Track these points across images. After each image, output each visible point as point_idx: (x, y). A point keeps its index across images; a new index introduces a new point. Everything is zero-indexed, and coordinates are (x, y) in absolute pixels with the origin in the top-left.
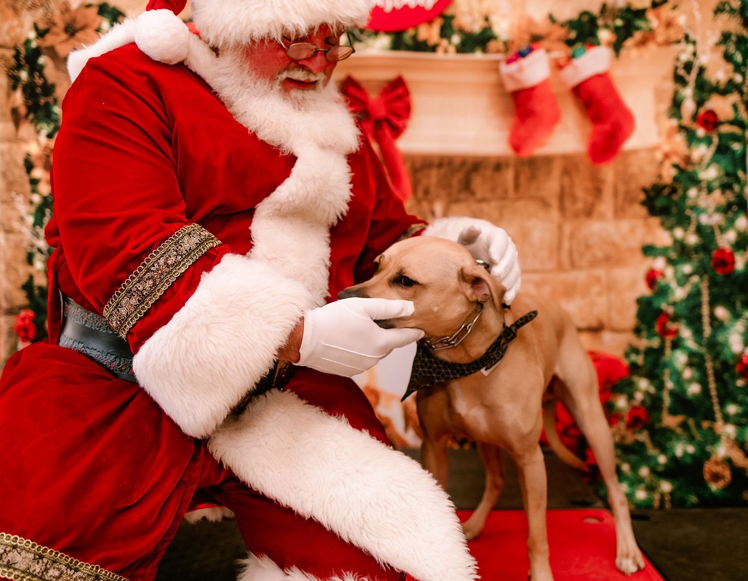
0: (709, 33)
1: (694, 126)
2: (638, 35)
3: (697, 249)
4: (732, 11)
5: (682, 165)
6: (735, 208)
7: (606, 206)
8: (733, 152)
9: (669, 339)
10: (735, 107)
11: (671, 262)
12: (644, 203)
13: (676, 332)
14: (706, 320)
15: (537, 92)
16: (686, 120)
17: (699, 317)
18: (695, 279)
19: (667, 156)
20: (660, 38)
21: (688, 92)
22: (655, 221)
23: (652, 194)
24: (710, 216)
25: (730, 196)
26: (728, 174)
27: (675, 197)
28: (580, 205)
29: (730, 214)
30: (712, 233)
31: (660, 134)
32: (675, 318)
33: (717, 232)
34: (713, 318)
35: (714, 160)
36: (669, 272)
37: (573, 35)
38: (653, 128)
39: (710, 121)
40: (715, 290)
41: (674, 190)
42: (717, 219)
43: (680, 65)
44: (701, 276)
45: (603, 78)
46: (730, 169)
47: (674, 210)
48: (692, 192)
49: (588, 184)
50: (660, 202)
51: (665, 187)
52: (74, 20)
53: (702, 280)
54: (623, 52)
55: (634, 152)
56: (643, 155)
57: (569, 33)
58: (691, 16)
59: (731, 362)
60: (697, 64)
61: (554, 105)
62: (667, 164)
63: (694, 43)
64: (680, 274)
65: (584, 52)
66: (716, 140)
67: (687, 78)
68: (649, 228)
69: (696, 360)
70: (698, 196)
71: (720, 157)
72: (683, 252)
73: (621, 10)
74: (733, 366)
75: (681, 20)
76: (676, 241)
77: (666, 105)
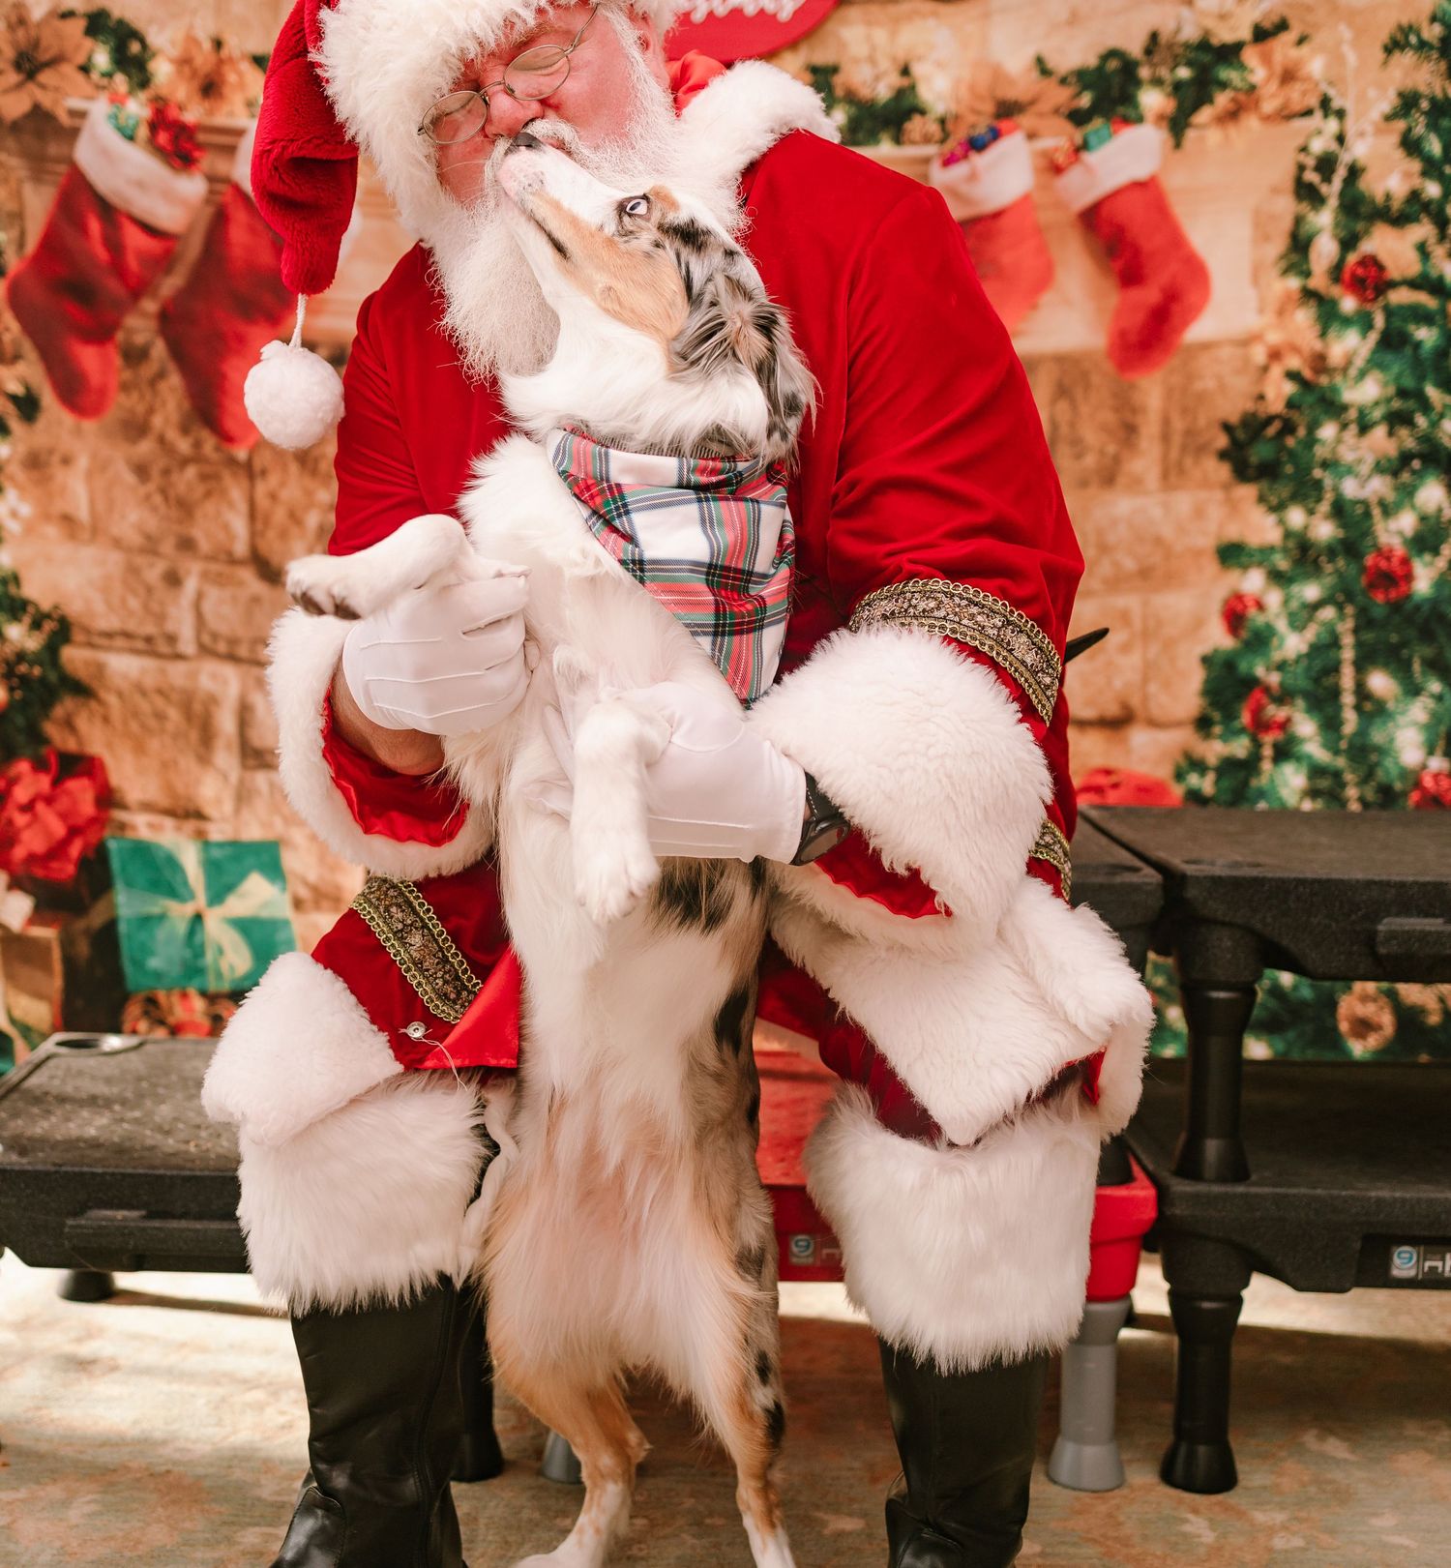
0: (1372, 93)
1: (1336, 291)
2: (1222, 100)
3: (1331, 551)
4: (1423, 45)
5: (1307, 374)
6: (1416, 464)
7: (1145, 463)
8: (1418, 345)
9: (1268, 739)
10: (1423, 250)
11: (1277, 577)
12: (1223, 455)
13: (1284, 725)
14: (1348, 699)
15: (1005, 222)
16: (1319, 281)
17: (1335, 693)
18: (1328, 613)
19: (1275, 355)
20: (1269, 106)
21: (1324, 220)
22: (1248, 492)
23: (1241, 435)
24: (1364, 482)
25: (1407, 440)
26: (1402, 393)
27: (1290, 442)
28: (1090, 460)
29: (1405, 477)
30: (1367, 515)
31: (1261, 311)
32: (1284, 697)
33: (1376, 512)
34: (1362, 693)
35: (1374, 363)
36: (1274, 599)
37: (1085, 100)
38: (1250, 294)
39: (1371, 280)
40: (1369, 636)
41: (1288, 428)
42: (1379, 487)
43: (1310, 162)
44: (1340, 607)
45: (1146, 187)
46: (1408, 382)
47: (1289, 469)
48: (1328, 431)
49: (1109, 417)
50: (1259, 453)
51: (1270, 420)
52: (36, 44)
53: (1342, 616)
54: (1191, 135)
55: (1206, 346)
56: (1226, 352)
57: (1078, 95)
58: (1337, 59)
59: (1398, 786)
60: (1346, 158)
61: (1042, 250)
62: (1276, 371)
63: (1341, 114)
64: (1294, 605)
65: (1110, 136)
66: (1379, 321)
67: (1324, 189)
68: (1233, 507)
69: (1324, 783)
70: (1339, 441)
71: (1389, 357)
72: (1305, 555)
73: (1187, 46)
74: (1405, 794)
75: (1316, 66)
76: (1288, 534)
77: (1279, 245)
